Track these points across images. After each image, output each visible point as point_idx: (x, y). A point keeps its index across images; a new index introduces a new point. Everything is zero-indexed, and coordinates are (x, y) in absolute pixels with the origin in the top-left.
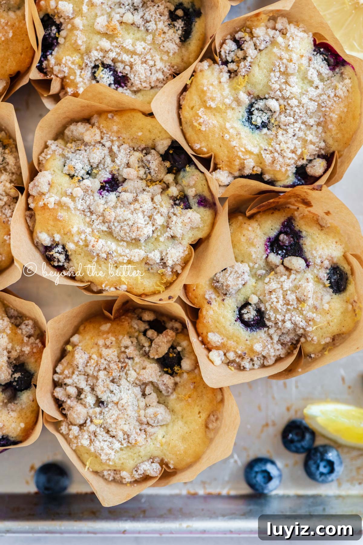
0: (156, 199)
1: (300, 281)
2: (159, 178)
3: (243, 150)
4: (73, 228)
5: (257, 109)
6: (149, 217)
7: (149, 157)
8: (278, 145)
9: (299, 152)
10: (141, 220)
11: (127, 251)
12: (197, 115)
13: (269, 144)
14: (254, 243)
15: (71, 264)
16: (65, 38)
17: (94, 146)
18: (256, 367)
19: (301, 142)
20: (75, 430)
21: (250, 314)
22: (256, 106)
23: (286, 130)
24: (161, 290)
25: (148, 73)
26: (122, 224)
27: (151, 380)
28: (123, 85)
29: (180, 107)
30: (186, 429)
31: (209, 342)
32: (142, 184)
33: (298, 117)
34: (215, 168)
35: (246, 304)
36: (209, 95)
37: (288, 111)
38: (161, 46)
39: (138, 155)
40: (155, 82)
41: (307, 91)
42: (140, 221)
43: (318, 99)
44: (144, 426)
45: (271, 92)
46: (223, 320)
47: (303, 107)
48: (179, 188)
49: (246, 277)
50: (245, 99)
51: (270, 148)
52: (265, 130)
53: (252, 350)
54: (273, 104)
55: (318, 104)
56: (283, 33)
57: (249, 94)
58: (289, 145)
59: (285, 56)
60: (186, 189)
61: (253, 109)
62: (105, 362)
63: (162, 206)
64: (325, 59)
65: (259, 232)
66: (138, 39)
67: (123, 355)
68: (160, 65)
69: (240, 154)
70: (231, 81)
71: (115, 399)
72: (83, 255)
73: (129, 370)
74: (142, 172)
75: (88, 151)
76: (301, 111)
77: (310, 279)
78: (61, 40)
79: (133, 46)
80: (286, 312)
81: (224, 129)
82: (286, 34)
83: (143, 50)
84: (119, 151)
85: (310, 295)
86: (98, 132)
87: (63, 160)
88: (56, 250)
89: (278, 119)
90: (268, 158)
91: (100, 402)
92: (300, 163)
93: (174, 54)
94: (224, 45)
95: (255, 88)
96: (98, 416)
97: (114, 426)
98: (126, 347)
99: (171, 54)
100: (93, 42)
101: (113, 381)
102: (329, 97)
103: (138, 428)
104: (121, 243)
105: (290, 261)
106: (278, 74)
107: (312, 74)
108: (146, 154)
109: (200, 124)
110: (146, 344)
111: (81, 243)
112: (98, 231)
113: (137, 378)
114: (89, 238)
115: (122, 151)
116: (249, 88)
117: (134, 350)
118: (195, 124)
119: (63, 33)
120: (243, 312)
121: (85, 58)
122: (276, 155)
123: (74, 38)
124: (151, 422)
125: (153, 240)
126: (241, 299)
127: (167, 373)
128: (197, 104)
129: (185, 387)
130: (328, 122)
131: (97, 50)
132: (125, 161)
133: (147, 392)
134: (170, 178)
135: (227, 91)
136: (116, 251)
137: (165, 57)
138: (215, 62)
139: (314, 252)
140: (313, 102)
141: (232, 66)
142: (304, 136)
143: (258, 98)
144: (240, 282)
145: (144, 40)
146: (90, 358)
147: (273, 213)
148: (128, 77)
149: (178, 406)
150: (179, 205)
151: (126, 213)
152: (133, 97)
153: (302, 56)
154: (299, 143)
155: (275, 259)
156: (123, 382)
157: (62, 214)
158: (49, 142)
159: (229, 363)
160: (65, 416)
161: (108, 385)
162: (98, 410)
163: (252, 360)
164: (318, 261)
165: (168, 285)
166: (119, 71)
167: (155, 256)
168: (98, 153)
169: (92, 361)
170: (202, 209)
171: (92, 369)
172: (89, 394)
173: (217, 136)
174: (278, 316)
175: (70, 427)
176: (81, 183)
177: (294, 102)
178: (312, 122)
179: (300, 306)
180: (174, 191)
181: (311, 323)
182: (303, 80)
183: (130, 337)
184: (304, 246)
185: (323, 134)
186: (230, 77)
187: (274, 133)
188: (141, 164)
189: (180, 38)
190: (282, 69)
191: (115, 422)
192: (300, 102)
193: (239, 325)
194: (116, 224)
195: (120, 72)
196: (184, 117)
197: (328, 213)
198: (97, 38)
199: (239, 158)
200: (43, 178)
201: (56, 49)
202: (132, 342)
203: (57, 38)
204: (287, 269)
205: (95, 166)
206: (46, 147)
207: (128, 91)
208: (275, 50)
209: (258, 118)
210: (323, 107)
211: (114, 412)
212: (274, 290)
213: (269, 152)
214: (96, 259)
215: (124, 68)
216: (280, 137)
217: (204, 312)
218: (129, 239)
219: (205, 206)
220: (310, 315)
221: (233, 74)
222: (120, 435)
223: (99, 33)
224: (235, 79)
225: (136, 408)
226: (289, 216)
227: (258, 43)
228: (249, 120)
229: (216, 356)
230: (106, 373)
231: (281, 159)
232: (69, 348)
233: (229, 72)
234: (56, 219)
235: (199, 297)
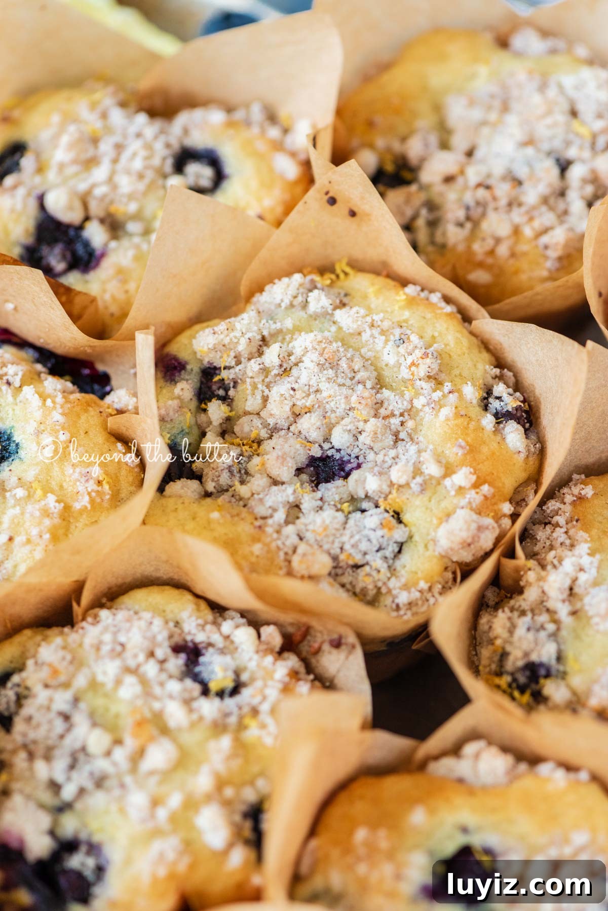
0: (258, 404)
4: (447, 419)
6: (288, 373)
10: (308, 368)
11: (365, 334)
15: (488, 376)
21: (197, 172)
24: (343, 264)
32: (267, 446)
42: (311, 366)
62: (512, 214)
63: (254, 385)
66: (104, 691)
67: (475, 215)
71: (529, 151)
75: (337, 545)
79: (123, 680)
86: (296, 565)
87: (397, 562)
88: (505, 408)
91: (563, 163)
96: (577, 141)
98: (461, 225)
104: (369, 354)
105: (72, 214)
109: (99, 482)
111: (447, 388)
112: (401, 393)
113: (471, 165)
114: (427, 389)
115: (270, 507)
118: (108, 492)
121: (234, 721)
123: (233, 765)
127: (411, 169)
129: (392, 127)
131: (200, 717)
132: (275, 491)
136: (387, 343)
139: (20, 208)
145: (93, 682)
149: (424, 108)
150: (221, 383)
155: (95, 235)
156: (498, 171)
161: (531, 181)
162: (572, 154)
166: (181, 662)
168: (319, 523)
169: (537, 227)
172: (575, 185)
176: (386, 490)
180: (216, 412)
184: (31, 230)
188: (248, 477)
189: (22, 670)
202: (445, 232)
204: (84, 205)
211: (543, 131)
215: (167, 660)
219: (173, 359)
222: (552, 92)
225: (500, 128)
230: (522, 199)
234: (473, 449)
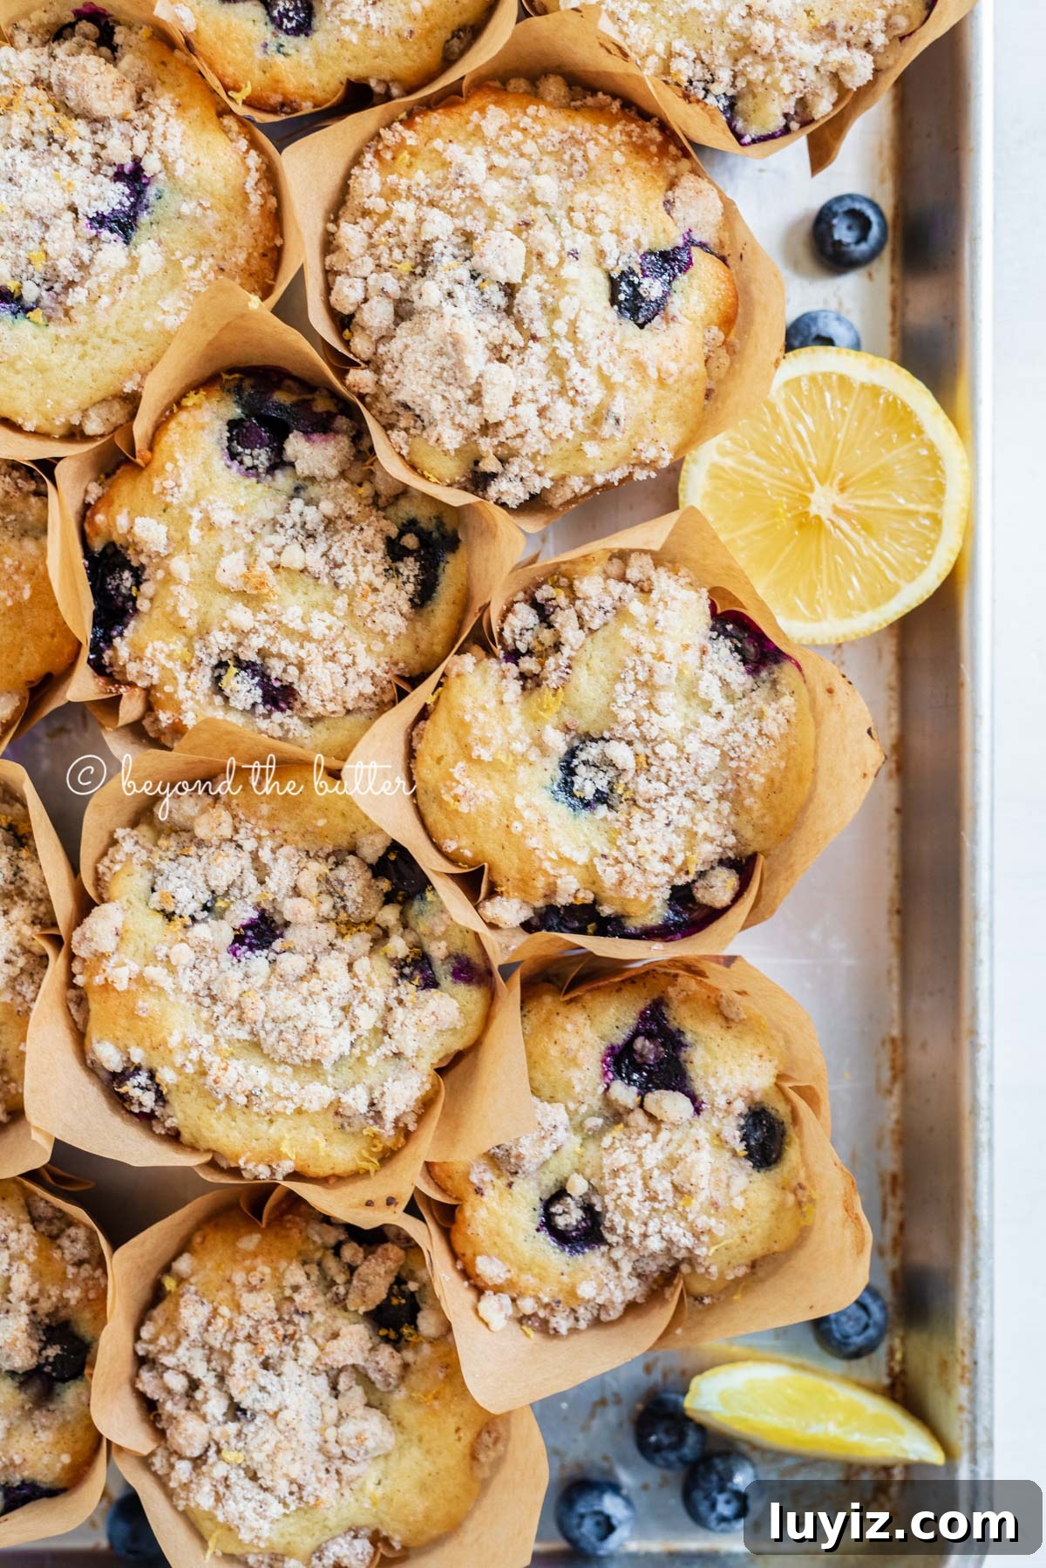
0: (357, 967)
1: (680, 1146)
2: (365, 917)
3: (554, 856)
4: (171, 1034)
5: (585, 763)
6: (343, 1009)
7: (342, 873)
8: (632, 847)
9: (678, 861)
10: (323, 1017)
11: (294, 1087)
12: (451, 777)
13: (612, 842)
14: (579, 1061)
15: (169, 1111)
16: (151, 600)
17: (219, 847)
18: (583, 1325)
19: (683, 838)
20: (183, 1469)
21: (570, 1216)
22: (583, 756)
23: (649, 812)
24: (372, 1169)
25: (340, 682)
26: (282, 1027)
27: (350, 1361)
28: (283, 705)
29: (411, 754)
30: (428, 1466)
31: (478, 1276)
32: (327, 932)
33: (676, 784)
34: (492, 893)
35: (560, 1194)
36: (476, 732)
37: (654, 769)
38: (369, 620)
39: (317, 868)
40: (356, 700)
41: (698, 725)
42: (321, 1022)
43: (721, 742)
44: (338, 1463)
45: (616, 727)
46: (507, 1229)
47: (688, 760)
48: (411, 937)
49: (561, 1135)
50: (558, 743)
51: (615, 853)
52: (602, 810)
53: (572, 1293)
54: (621, 754)
55: (722, 751)
56: (644, 589)
57: (567, 730)
58: (655, 846)
59: (649, 646)
60: (425, 941)
61: (575, 762)
62: (249, 1323)
63: (371, 984)
64: (737, 650)
65: (589, 1033)
66: (315, 606)
67: (286, 1307)
68: (365, 663)
69: (547, 865)
70: (526, 698)
71: (271, 1406)
72: (194, 1093)
73: (301, 1340)
74: (326, 906)
75: (204, 857)
76: (685, 769)
77: (703, 1142)
78: (142, 605)
79: (304, 622)
80: (650, 1217)
81: (509, 810)
82: (650, 591)
83: (327, 632)
84: (275, 860)
85: (703, 1183)
86: (226, 816)
87: (149, 876)
88: (134, 1081)
89: (631, 786)
90: (609, 876)
91: (236, 1411)
92: (680, 882)
93: (397, 637)
94: (510, 615)
95: (581, 716)
96: (233, 1442)
97: (268, 1467)
98: (296, 1288)
99: (390, 639)
100: (215, 611)
101: (266, 1365)
102: (745, 736)
103: (322, 1468)
104: (281, 1069)
105: (657, 1102)
106: (631, 687)
107: (710, 687)
108: (337, 864)
109: (457, 799)
110: (340, 1279)
111: (190, 1069)
112: (229, 1042)
113: (319, 1359)
114: (207, 1058)
115: (281, 861)
116: (567, 717)
117: (314, 1295)
118: (446, 797)
119: (147, 588)
120: (553, 1210)
121: (197, 646)
122: (628, 867)
123: (170, 602)
124: (351, 1454)
125: (352, 1061)
126: (549, 1182)
127: (386, 1339)
128: (451, 751)
129: (425, 1374)
130: (744, 792)
131: (222, 629)
132: (288, 882)
133: (341, 1387)
134: (389, 915)
135: (517, 722)
136: (269, 1088)
137: (378, 646)
138: (490, 653)
139: (712, 1081)
140: (711, 749)
141: (528, 664)
142: (690, 825)
143: (587, 738)
144: (547, 1149)
145: (330, 608)
146: (215, 1313)
147: (619, 990)
148: (293, 690)
149: (410, 1416)
150: (410, 978)
151: (291, 1002)
152: (307, 733)
153: (686, 647)
154: (678, 842)
155: (624, 1094)
156: (288, 1367)
157: (146, 1004)
158: (120, 833)
159: (522, 1319)
160: (161, 1434)
161: (254, 1373)
162: (232, 1427)
163: (573, 1311)
164: (721, 1101)
165: (388, 1156)
166: (273, 676)
167: (357, 1101)
168: (227, 866)
169: (219, 1322)
170: (462, 989)
171: (220, 1336)
172: (213, 1393)
173: (495, 824)
174: (632, 1226)
175: (173, 1459)
176: (189, 934)
177: (667, 750)
178: (707, 793)
179: (681, 1203)
180: (398, 946)
181: (705, 1238)
182: (687, 698)
183: (304, 1263)
184: (688, 1065)
185: (733, 819)
186: (524, 688)
187: (623, 818)
188: (324, 887)
189: (411, 600)
190: (642, 676)
191: (271, 1458)
192: (681, 750)
193: (545, 1240)
194: (269, 1026)
195: (276, 679)
196: (422, 780)
197: (742, 993)
198: (222, 601)
199: (546, 873)
200: (103, 923)
201: (132, 624)
202: (308, 1276)
203: (134, 599)
204: (651, 1117)
205: (220, 892)
206: (114, 842)
207: (295, 718)
208: (626, 632)
209: (587, 783)
210: (732, 759)
211: (268, 1436)
212: (623, 1169)
213: (612, 862)
214: (223, 1106)
215: (285, 671)
216: (637, 829)
217: (468, 1212)
218: (297, 1061)
219: (468, 981)
220: (703, 1222)
221: (530, 682)
222: (282, 1485)
223: (227, 591)
224: (535, 694)
225: (317, 1424)
226: (655, 996)
227: (586, 612)
228: (567, 786)
229: (495, 1308)
230: (249, 1346)
231: (638, 877)
232: (169, 1284)
233: (523, 676)
234: (132, 1015)
235: (456, 1177)
